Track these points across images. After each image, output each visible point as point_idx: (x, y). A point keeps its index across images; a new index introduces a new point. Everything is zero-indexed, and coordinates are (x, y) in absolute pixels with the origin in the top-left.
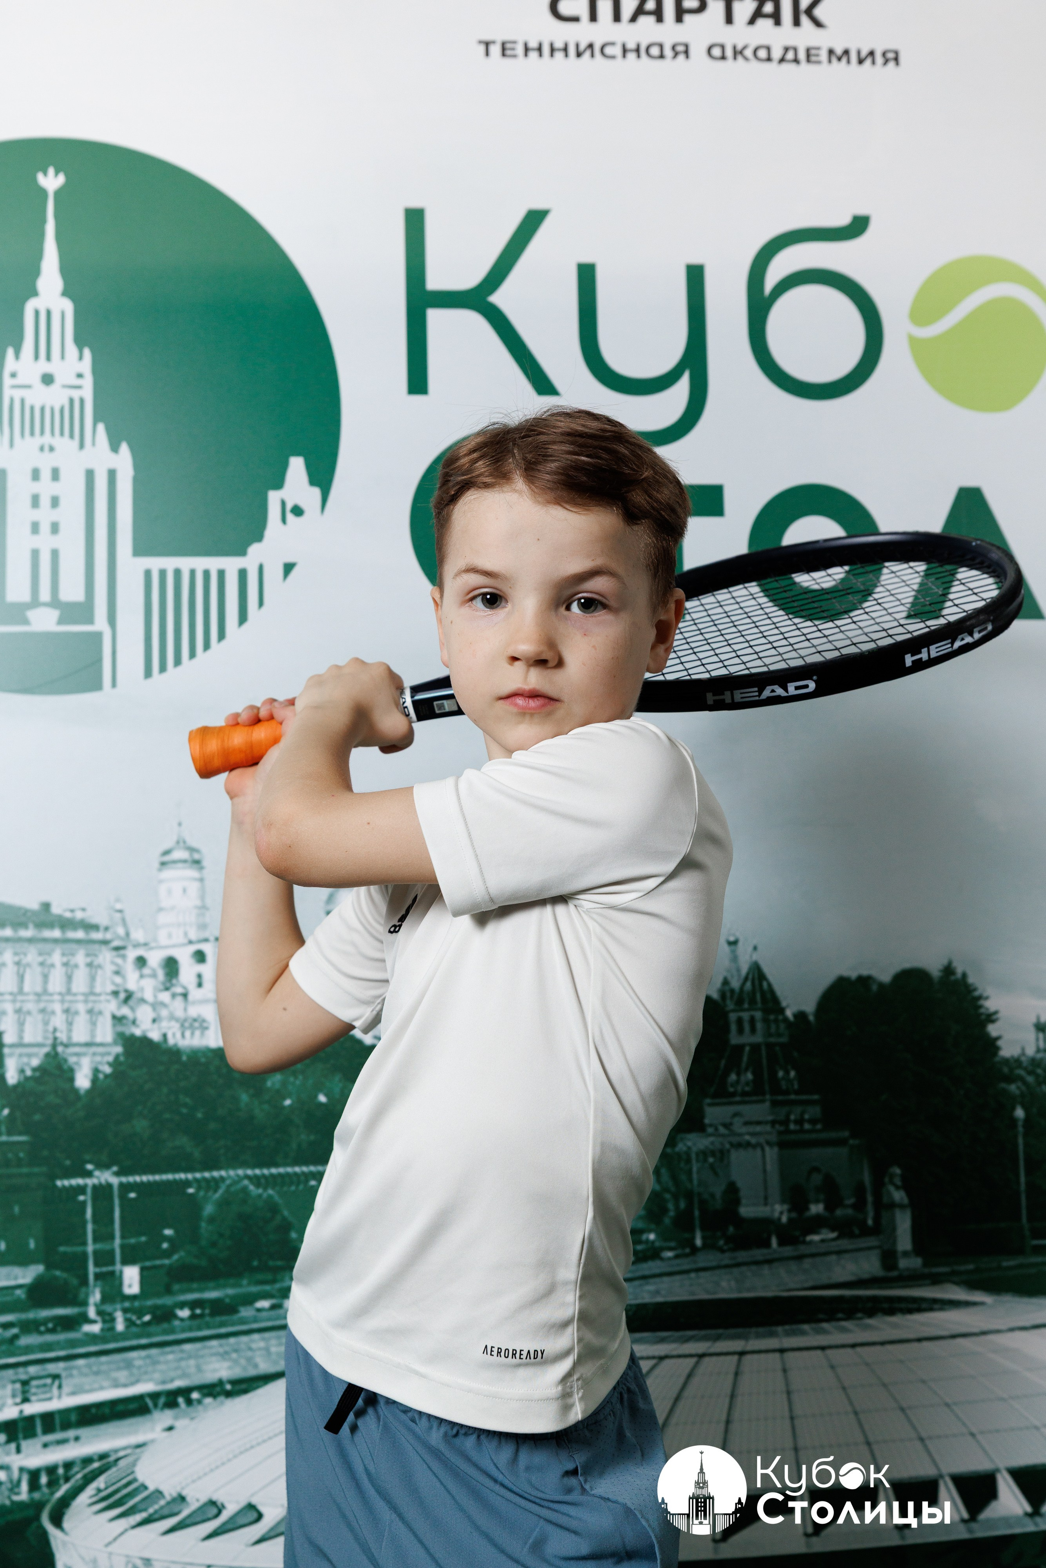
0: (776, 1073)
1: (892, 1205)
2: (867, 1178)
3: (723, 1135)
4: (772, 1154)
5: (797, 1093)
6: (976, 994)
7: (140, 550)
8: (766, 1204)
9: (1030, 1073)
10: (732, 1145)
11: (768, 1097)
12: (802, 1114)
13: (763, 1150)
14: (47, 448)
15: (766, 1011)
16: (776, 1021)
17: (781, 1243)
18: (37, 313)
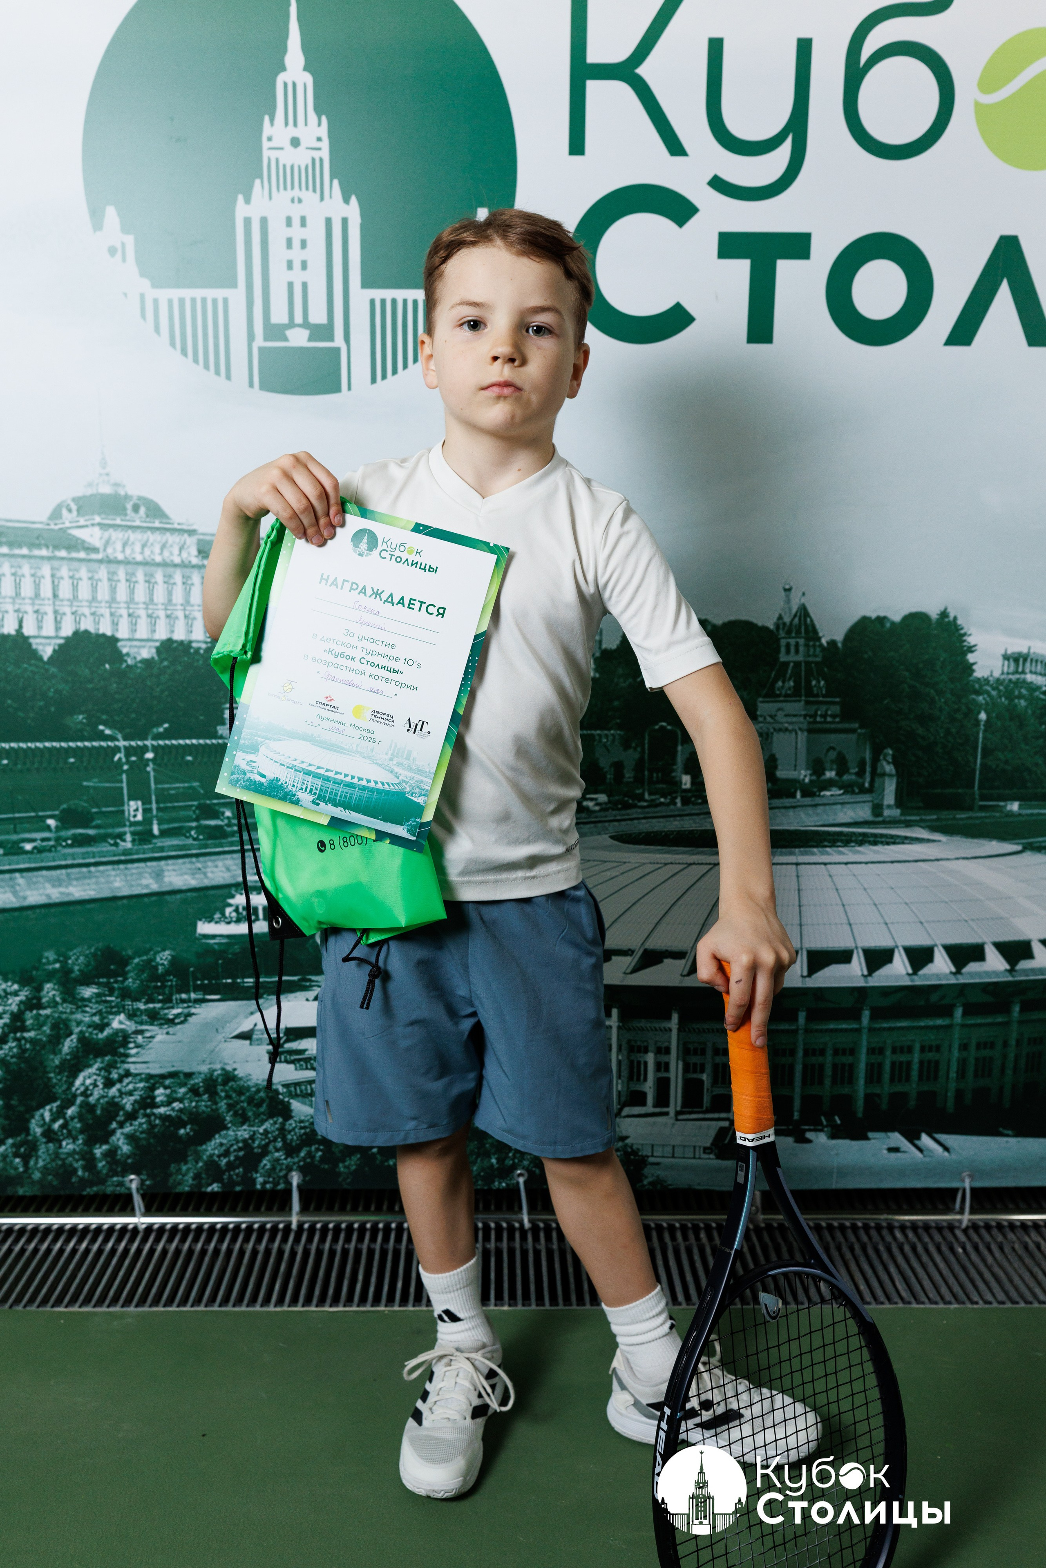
0: (810, 682)
1: (884, 775)
2: (868, 756)
3: (769, 723)
4: (802, 737)
5: (824, 696)
6: (962, 632)
7: (367, 283)
8: (795, 770)
9: (994, 689)
10: (775, 729)
11: (803, 698)
12: (826, 711)
13: (796, 733)
14: (296, 200)
15: (807, 639)
16: (814, 646)
17: (803, 796)
18: (285, 85)
